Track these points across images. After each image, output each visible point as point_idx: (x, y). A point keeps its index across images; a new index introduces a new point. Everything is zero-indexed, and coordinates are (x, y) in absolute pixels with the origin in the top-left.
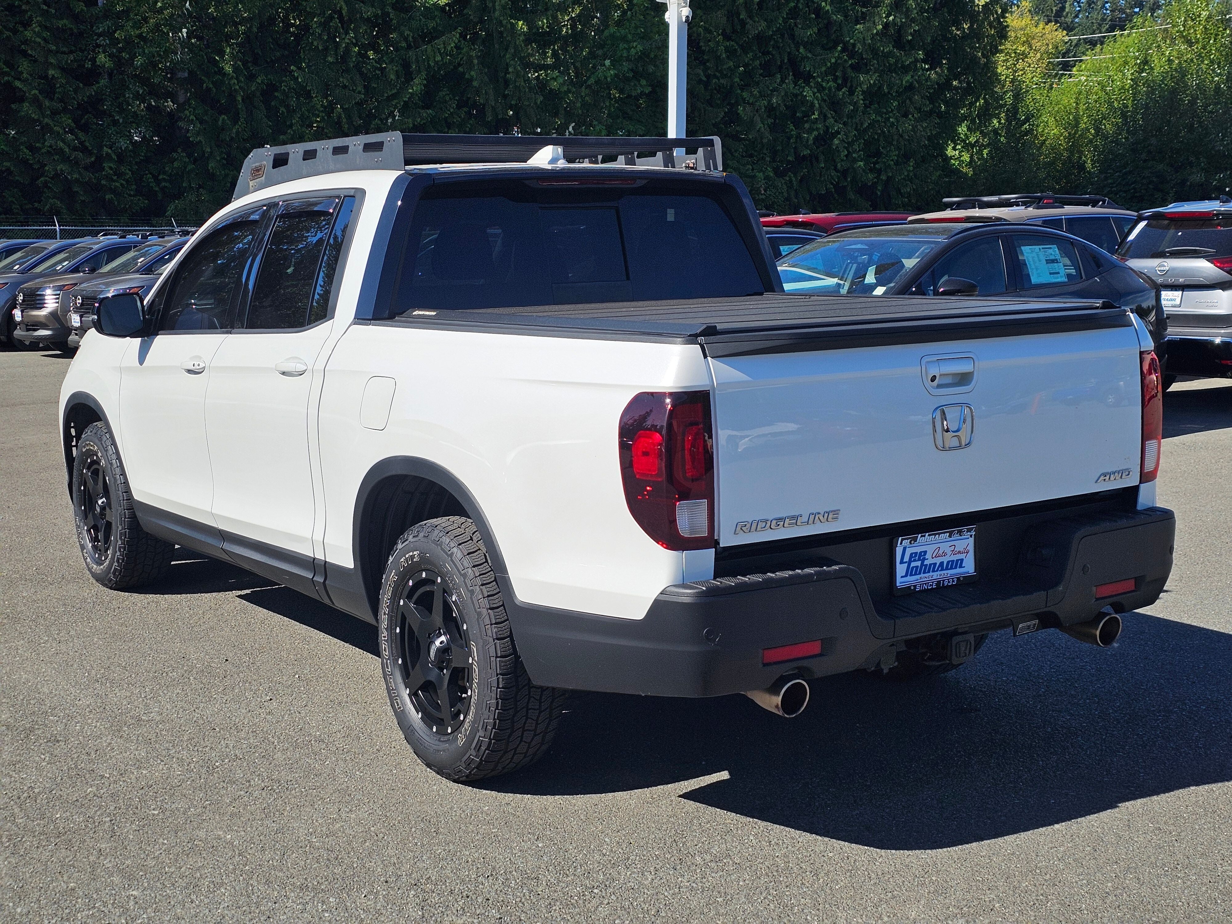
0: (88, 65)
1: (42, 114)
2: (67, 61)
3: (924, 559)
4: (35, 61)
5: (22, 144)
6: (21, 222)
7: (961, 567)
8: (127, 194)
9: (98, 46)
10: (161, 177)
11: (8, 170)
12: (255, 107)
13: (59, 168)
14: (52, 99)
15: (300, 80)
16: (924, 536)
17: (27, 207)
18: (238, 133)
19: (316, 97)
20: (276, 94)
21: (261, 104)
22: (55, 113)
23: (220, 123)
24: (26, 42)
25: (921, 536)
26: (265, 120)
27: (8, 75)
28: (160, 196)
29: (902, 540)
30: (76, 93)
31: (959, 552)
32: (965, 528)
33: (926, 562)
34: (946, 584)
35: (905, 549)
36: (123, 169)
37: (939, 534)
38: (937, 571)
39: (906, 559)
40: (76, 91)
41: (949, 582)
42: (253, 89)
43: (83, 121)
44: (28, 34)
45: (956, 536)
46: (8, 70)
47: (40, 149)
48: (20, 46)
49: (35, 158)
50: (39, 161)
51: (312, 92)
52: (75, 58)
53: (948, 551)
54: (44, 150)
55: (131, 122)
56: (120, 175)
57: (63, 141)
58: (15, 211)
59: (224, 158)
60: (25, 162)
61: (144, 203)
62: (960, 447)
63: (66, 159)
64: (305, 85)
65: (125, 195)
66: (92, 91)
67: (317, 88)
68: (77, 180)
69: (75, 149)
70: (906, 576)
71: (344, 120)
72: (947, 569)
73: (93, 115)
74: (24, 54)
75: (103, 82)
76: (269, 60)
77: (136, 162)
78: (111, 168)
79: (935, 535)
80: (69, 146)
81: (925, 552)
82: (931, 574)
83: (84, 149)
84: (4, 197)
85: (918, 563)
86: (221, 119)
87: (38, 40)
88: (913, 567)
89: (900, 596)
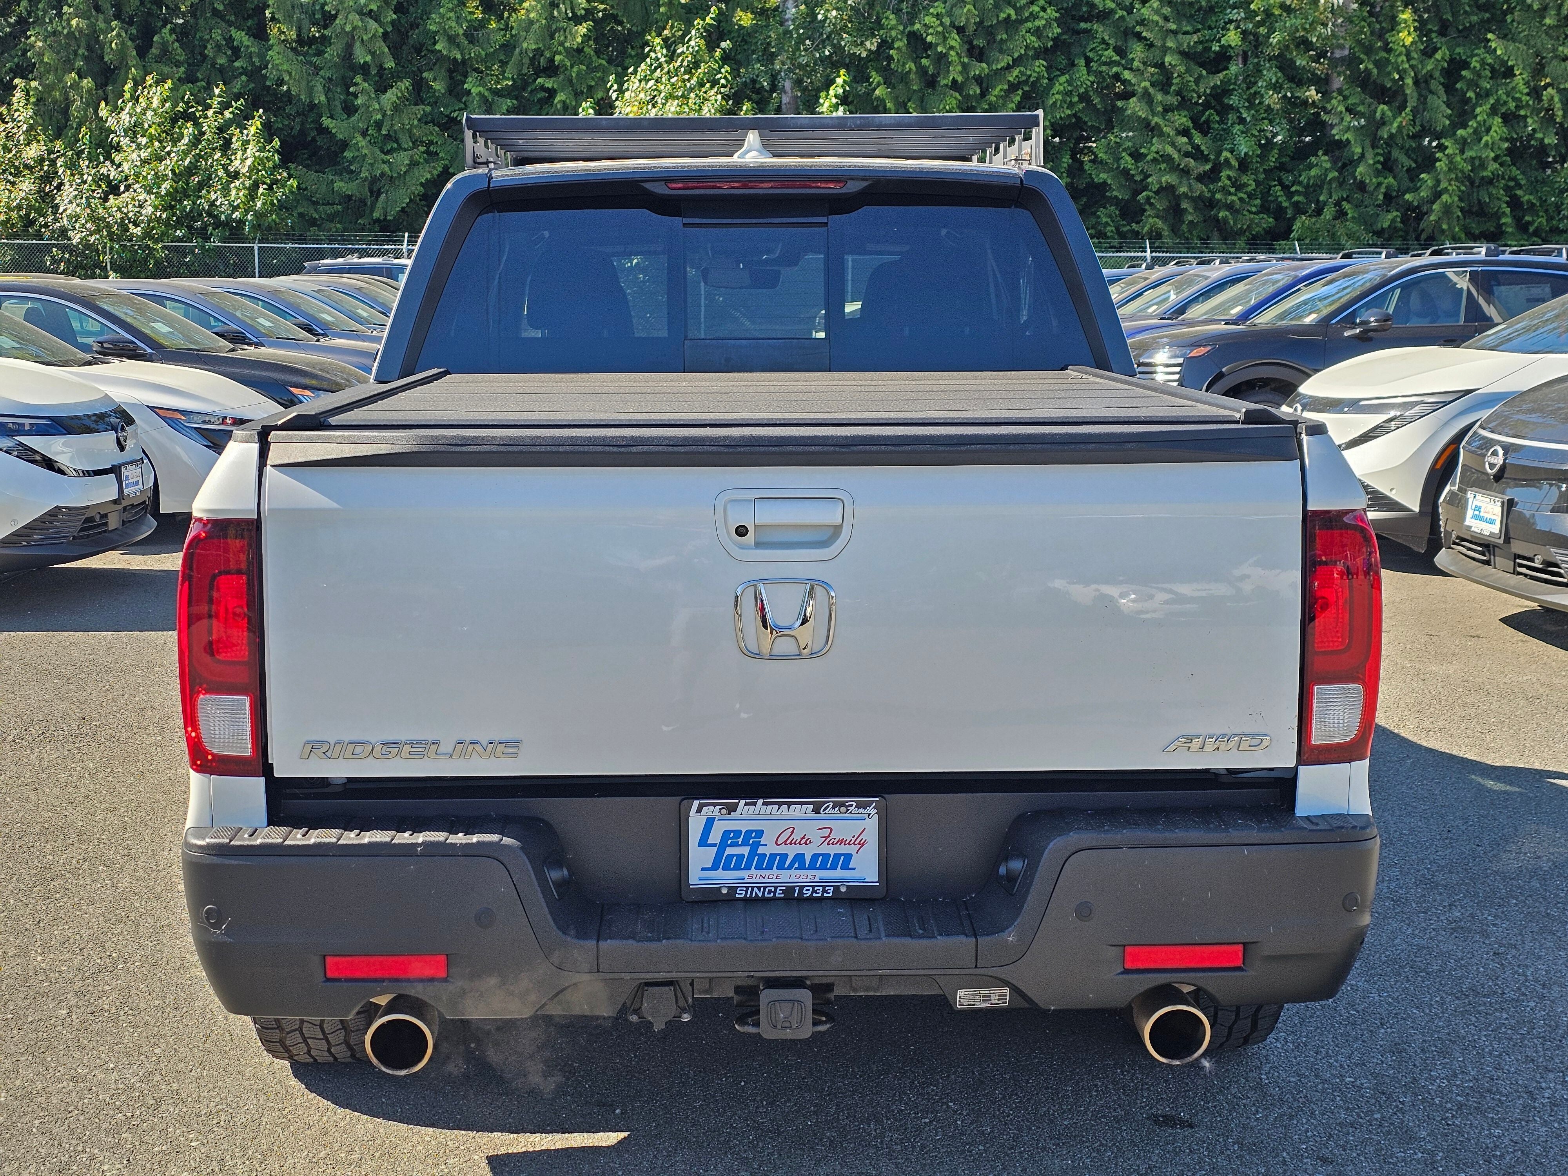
0: (1216, 48)
1: (1152, 111)
2: (1189, 43)
3: (759, 844)
4: (1151, 45)
5: (1125, 150)
6: (1114, 247)
7: (845, 867)
8: (1248, 211)
9: (1231, 21)
10: (1293, 189)
11: (1105, 183)
12: (1431, 92)
13: (1164, 179)
14: (1167, 93)
15: (1499, 52)
16: (755, 804)
17: (1125, 229)
18: (1400, 127)
19: (1521, 74)
20: (1464, 73)
21: (1441, 87)
22: (1167, 109)
23: (1378, 115)
24: (1142, 22)
25: (748, 804)
26: (1444, 107)
27: (1118, 64)
28: (1290, 213)
29: (701, 806)
30: (1197, 84)
31: (841, 842)
32: (852, 801)
33: (761, 850)
34: (807, 893)
35: (710, 822)
36: (1244, 179)
37: (789, 804)
38: (790, 868)
39: (715, 837)
40: (1197, 81)
41: (814, 891)
42: (1429, 67)
43: (1203, 119)
44: (1146, 12)
45: (832, 813)
46: (1118, 58)
47: (1146, 155)
48: (1134, 27)
49: (1138, 168)
50: (1142, 170)
51: (1516, 68)
52: (1199, 39)
53: (816, 837)
54: (1149, 158)
55: (1263, 119)
56: (1239, 187)
57: (1173, 144)
58: (1109, 234)
59: (1379, 162)
60: (1126, 173)
61: (1268, 221)
62: (799, 656)
63: (1174, 168)
64: (1506, 58)
65: (1245, 213)
66: (1217, 79)
67: (1523, 62)
68: (1185, 195)
69: (1187, 155)
70: (715, 867)
71: (1558, 105)
72: (812, 867)
73: (1216, 111)
74: (1139, 37)
75: (1233, 69)
76: (1461, 27)
77: (1264, 170)
78: (1229, 178)
79: (780, 804)
80: (1179, 151)
81: (760, 833)
82: (775, 871)
83: (1197, 154)
84: (1099, 217)
85: (745, 851)
86: (1379, 110)
87: (1156, 18)
88: (731, 856)
89: (694, 902)
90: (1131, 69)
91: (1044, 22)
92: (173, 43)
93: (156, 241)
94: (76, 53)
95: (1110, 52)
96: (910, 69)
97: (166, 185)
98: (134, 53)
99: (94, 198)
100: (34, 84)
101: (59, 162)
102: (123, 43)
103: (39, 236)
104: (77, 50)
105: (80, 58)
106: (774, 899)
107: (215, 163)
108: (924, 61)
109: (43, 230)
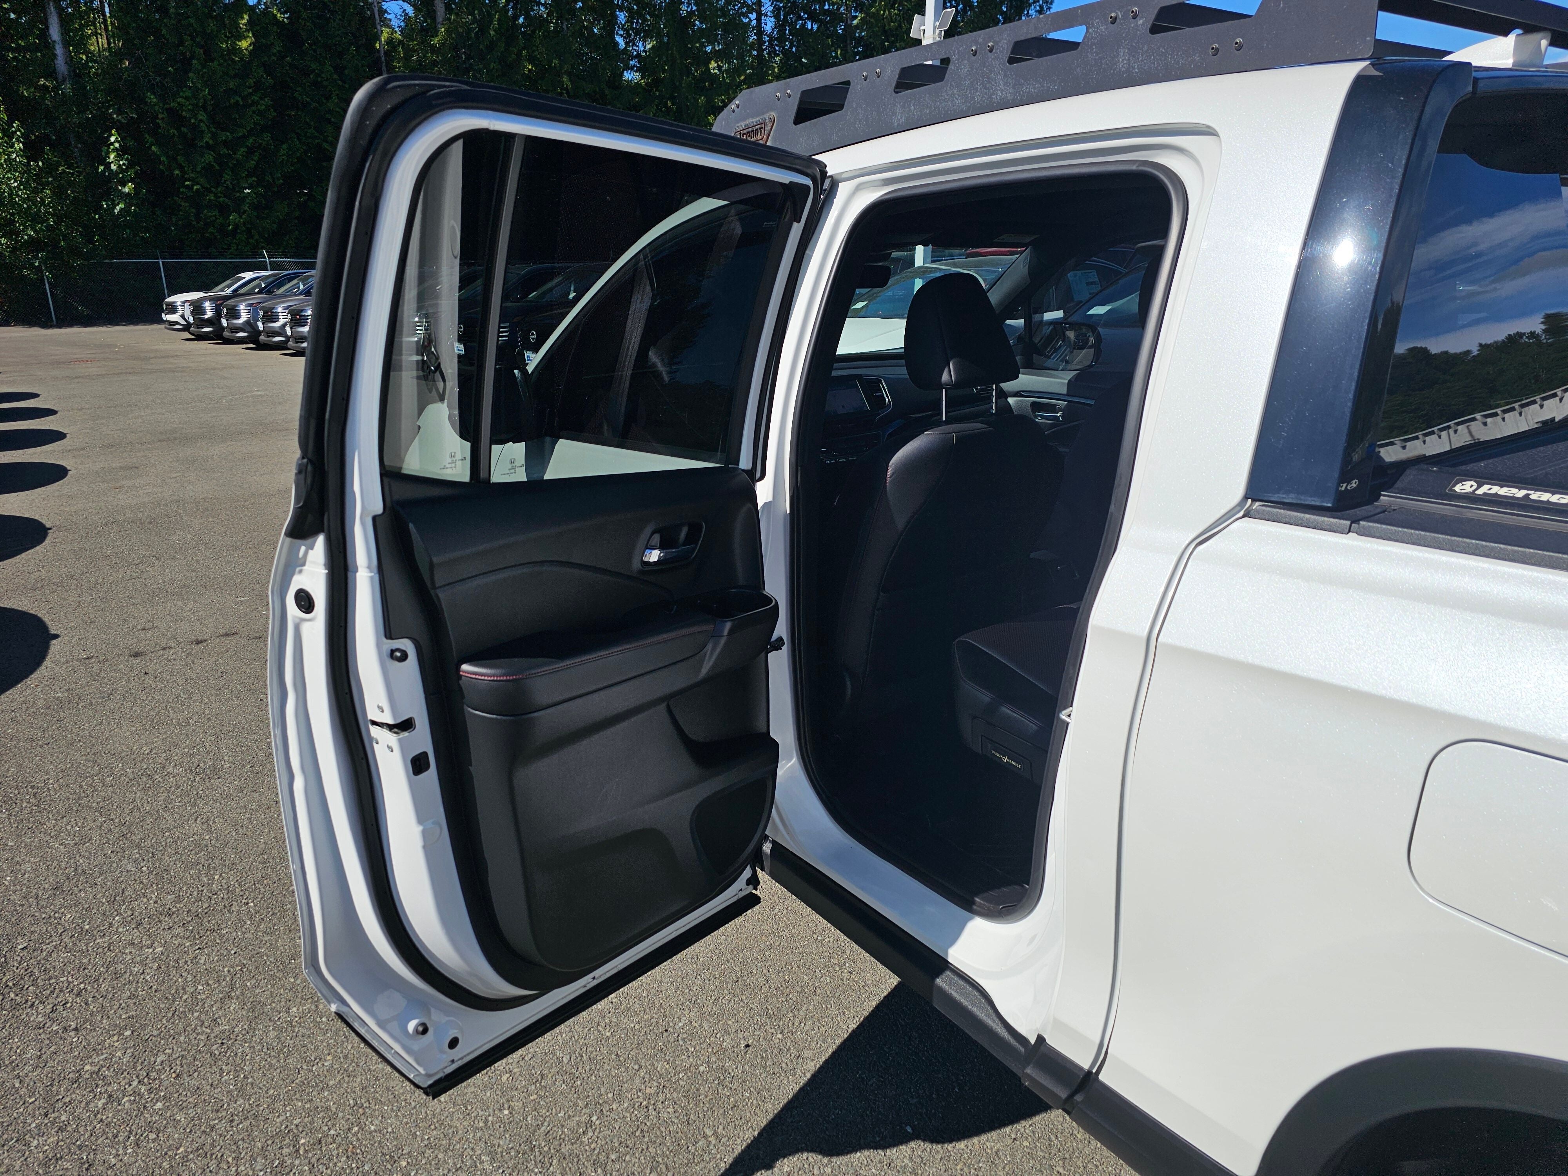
90: (327, 142)
91: (263, 107)
95: (312, 130)
96: (174, 134)
108: (184, 130)
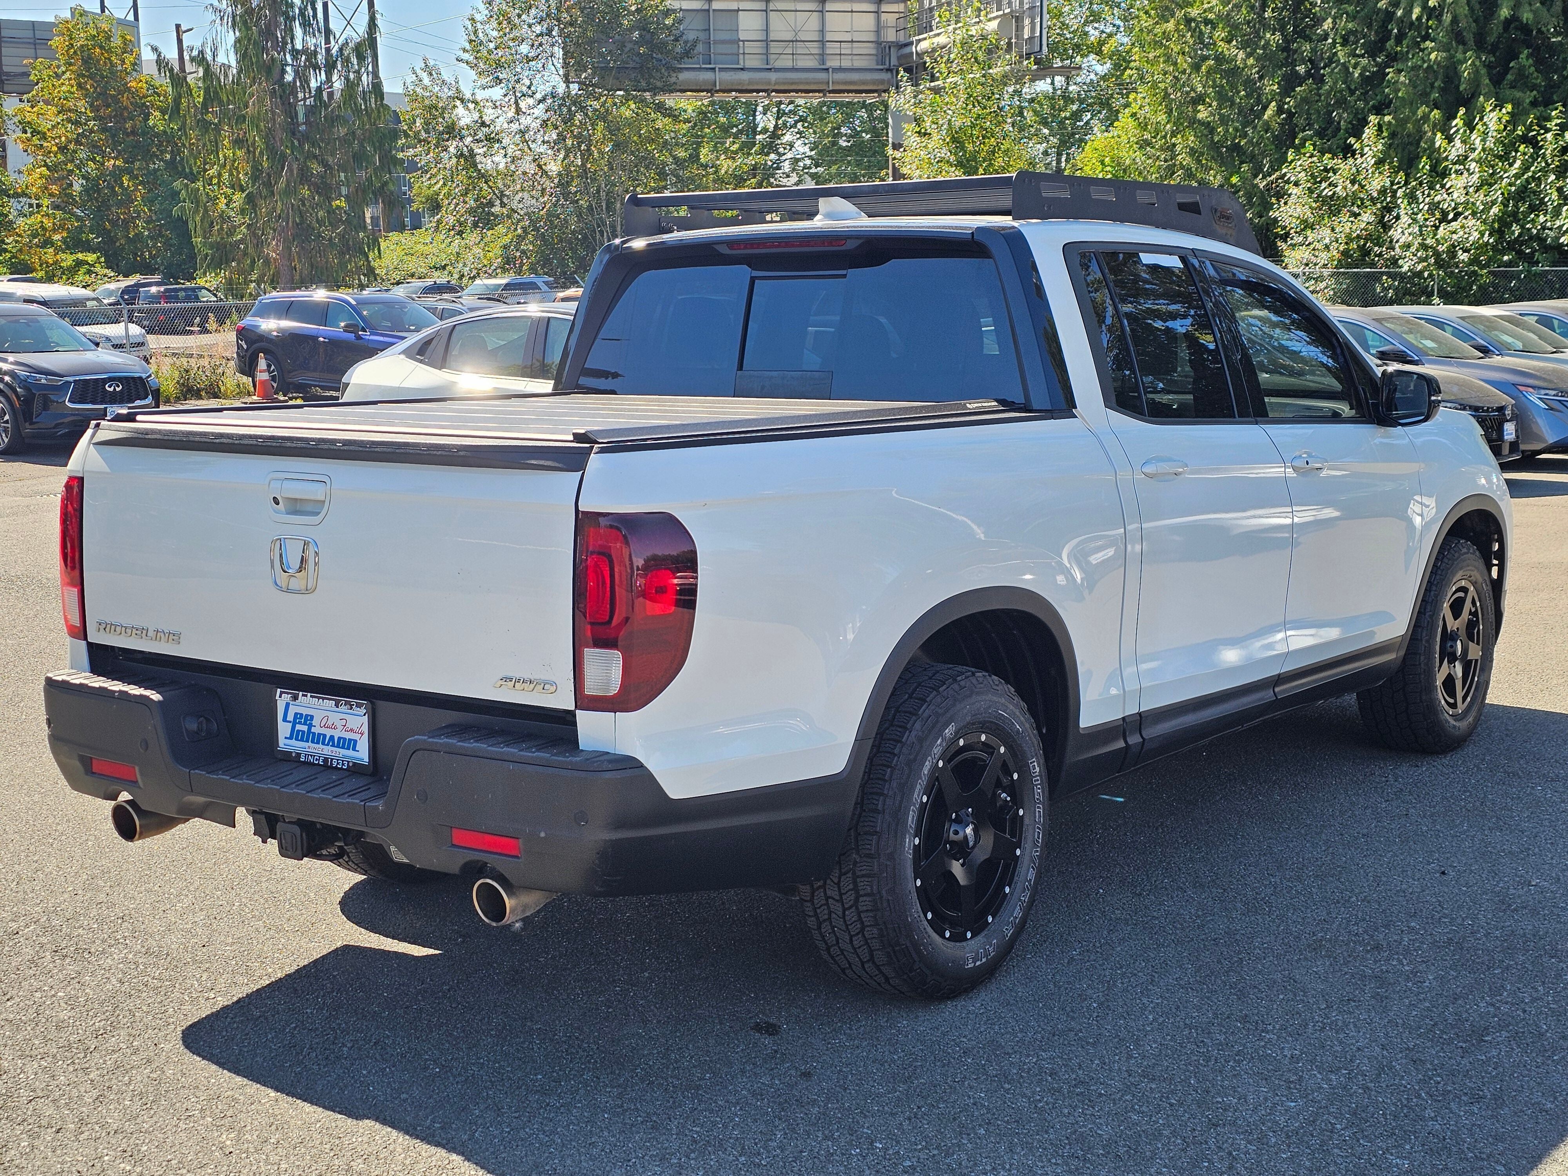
3: (312, 725)
7: (353, 749)
16: (306, 696)
25: (303, 695)
29: (281, 693)
31: (352, 730)
32: (354, 701)
33: (314, 730)
34: (335, 764)
37: (323, 699)
38: (327, 744)
39: (290, 717)
41: (338, 763)
45: (343, 708)
53: (339, 725)
70: (290, 738)
72: (338, 746)
79: (319, 698)
81: (311, 717)
82: (320, 746)
85: (305, 728)
88: (298, 731)
89: (281, 760)
92: (1529, 67)
93: (1482, 267)
94: (1432, 86)
97: (1495, 210)
98: (1487, 81)
99: (1427, 227)
100: (1387, 118)
101: (1400, 193)
102: (1477, 72)
103: (1373, 265)
104: (1434, 83)
105: (1436, 90)
106: (318, 764)
107: (1548, 187)
109: (1377, 259)
